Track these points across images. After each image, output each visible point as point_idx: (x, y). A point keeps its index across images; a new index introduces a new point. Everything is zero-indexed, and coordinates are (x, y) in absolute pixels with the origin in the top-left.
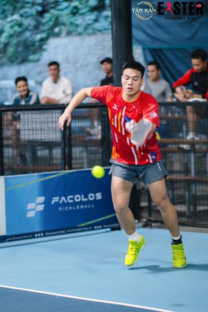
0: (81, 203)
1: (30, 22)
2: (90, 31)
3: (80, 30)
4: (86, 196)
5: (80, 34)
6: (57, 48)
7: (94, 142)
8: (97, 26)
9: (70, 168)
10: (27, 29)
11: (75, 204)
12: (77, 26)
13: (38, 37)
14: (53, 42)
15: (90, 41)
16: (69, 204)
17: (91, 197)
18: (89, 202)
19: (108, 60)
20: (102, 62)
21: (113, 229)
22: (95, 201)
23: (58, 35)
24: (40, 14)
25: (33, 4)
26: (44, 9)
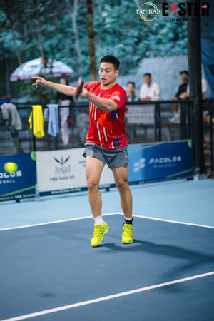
0: (168, 163)
1: (129, 49)
2: (169, 53)
3: (163, 53)
4: (171, 159)
5: (162, 56)
6: (148, 65)
7: (174, 125)
8: (174, 50)
9: (160, 140)
10: (128, 53)
11: (164, 163)
12: (160, 51)
13: (136, 58)
14: (145, 62)
15: (170, 60)
16: (160, 164)
17: (174, 159)
18: (173, 163)
19: (185, 72)
20: (182, 73)
21: (188, 179)
23: (148, 57)
24: (137, 43)
25: (133, 37)
26: (140, 40)
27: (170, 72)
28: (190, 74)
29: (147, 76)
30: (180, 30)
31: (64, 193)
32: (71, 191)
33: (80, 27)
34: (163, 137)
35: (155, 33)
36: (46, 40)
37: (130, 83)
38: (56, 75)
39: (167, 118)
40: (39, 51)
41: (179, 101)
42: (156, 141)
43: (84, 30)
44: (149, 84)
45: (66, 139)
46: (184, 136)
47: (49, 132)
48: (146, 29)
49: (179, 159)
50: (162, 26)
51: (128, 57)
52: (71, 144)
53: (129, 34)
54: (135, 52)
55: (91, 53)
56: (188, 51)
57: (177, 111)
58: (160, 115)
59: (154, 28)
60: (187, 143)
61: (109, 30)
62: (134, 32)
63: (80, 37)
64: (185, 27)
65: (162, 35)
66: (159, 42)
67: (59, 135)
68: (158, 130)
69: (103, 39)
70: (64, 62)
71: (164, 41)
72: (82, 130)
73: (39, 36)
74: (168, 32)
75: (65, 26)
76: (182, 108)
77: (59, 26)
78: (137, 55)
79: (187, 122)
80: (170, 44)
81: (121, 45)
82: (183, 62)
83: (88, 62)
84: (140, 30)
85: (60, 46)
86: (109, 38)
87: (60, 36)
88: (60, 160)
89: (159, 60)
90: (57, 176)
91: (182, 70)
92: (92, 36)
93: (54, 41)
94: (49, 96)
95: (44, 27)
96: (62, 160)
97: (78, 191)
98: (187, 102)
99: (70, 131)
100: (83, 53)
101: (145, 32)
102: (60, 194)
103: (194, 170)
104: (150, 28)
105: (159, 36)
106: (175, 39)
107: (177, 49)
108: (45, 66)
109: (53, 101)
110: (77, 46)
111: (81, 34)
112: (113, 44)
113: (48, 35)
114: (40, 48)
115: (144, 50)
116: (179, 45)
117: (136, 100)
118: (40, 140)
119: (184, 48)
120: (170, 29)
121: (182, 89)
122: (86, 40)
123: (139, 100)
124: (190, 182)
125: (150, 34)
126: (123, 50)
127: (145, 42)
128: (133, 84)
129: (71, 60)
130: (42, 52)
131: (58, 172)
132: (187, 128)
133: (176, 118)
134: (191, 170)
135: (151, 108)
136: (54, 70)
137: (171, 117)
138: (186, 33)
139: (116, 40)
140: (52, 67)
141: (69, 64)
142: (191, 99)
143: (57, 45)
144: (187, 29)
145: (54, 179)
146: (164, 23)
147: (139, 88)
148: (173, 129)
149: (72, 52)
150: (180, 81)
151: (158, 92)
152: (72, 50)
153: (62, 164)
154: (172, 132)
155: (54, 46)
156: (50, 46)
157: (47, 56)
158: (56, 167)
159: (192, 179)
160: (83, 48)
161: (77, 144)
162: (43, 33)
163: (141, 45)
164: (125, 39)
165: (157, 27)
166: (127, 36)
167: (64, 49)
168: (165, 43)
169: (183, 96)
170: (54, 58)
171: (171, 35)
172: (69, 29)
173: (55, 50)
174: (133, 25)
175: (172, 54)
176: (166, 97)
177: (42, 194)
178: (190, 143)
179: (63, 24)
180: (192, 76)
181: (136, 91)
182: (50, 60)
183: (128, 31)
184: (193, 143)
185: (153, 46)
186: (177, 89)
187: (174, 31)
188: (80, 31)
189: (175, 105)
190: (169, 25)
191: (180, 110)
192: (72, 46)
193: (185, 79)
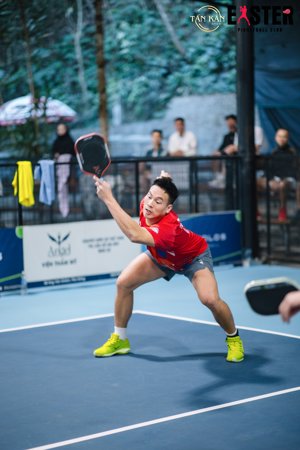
0: (209, 242)
1: (154, 83)
2: (210, 90)
3: (201, 90)
4: (212, 237)
5: (200, 94)
6: (180, 106)
7: (216, 191)
8: (217, 86)
9: (197, 211)
10: (152, 90)
12: (197, 86)
13: (163, 96)
14: (176, 102)
15: (210, 100)
18: (214, 242)
19: (232, 117)
21: (236, 265)
22: (220, 242)
23: (180, 95)
24: (165, 76)
25: (159, 67)
26: (169, 71)
27: (212, 117)
28: (239, 119)
29: (179, 122)
30: (225, 58)
31: (61, 284)
32: (71, 281)
33: (86, 52)
34: (200, 207)
35: (191, 62)
36: (37, 71)
37: (155, 131)
38: (51, 120)
39: (206, 181)
40: (27, 85)
41: (224, 157)
42: (191, 211)
43: (91, 56)
44: (182, 132)
45: (64, 209)
46: (231, 206)
47: (42, 199)
48: (177, 56)
49: (223, 237)
50: (200, 53)
51: (153, 94)
52: (71, 216)
53: (155, 63)
54: (162, 88)
55: (101, 89)
56: (237, 87)
57: (220, 170)
58: (196, 177)
59: (189, 55)
60: (233, 215)
61: (127, 57)
62: (161, 60)
63: (86, 66)
64: (232, 54)
65: (201, 64)
66: (196, 74)
67: (55, 203)
68: (194, 197)
69: (118, 70)
70: (62, 100)
71: (204, 72)
72: (87, 197)
73: (28, 64)
74: (209, 61)
75: (65, 50)
76: (227, 167)
77: (57, 51)
78: (165, 92)
79: (234, 186)
80: (212, 78)
81: (143, 78)
82: (230, 103)
83: (97, 100)
84: (170, 57)
85: (58, 79)
86: (127, 68)
87: (58, 64)
88: (56, 237)
89: (196, 99)
90: (53, 260)
91: (228, 113)
92: (102, 64)
93: (49, 71)
94: (42, 149)
95: (35, 52)
96: (59, 237)
97: (81, 281)
98: (234, 159)
99: (71, 197)
100: (89, 89)
101: (177, 61)
102: (56, 284)
103: (244, 252)
104: (184, 55)
105: (196, 67)
106: (219, 70)
107: (221, 85)
108: (37, 107)
109: (46, 155)
110: (81, 78)
111: (88, 62)
112: (132, 76)
113: (42, 64)
114: (29, 81)
115: (174, 85)
116: (224, 79)
117: (164, 154)
118: (29, 210)
119: (231, 83)
120: (212, 56)
121: (228, 140)
122: (94, 70)
123: (168, 155)
124: (239, 269)
125: (182, 63)
126: (146, 85)
127: (177, 74)
128: (160, 132)
129: (72, 98)
130: (32, 88)
131: (54, 254)
132: (235, 194)
133: (219, 180)
134: (239, 253)
135: (185, 167)
136: (49, 112)
137: (211, 179)
138: (233, 63)
139: (136, 70)
140: (45, 109)
141: (69, 104)
142: (240, 155)
143: (54, 77)
144: (236, 58)
145: (48, 264)
146: (203, 48)
147: (167, 138)
148: (215, 196)
149: (75, 88)
150: (225, 130)
151: (194, 144)
152: (74, 84)
153: (59, 243)
154: (213, 200)
155: (49, 78)
156: (44, 78)
157: (39, 92)
158: (51, 249)
159: (241, 265)
160: (90, 82)
161: (80, 216)
162: (34, 60)
163: (171, 78)
164: (149, 70)
165: (194, 54)
166: (151, 66)
167: (63, 82)
168: (204, 77)
169: (229, 150)
170: (48, 96)
171: (213, 65)
172: (69, 55)
173: (51, 84)
174: (160, 50)
175: (215, 92)
176: (205, 152)
177: (31, 285)
178: (238, 215)
179: (61, 48)
180: (242, 122)
181: (163, 142)
182: (43, 99)
183: (152, 59)
184: (243, 215)
185: (187, 79)
186: (220, 141)
187: (218, 59)
188: (85, 57)
189: (217, 162)
190: (210, 51)
191: (224, 170)
192: (75, 79)
193: (232, 127)
